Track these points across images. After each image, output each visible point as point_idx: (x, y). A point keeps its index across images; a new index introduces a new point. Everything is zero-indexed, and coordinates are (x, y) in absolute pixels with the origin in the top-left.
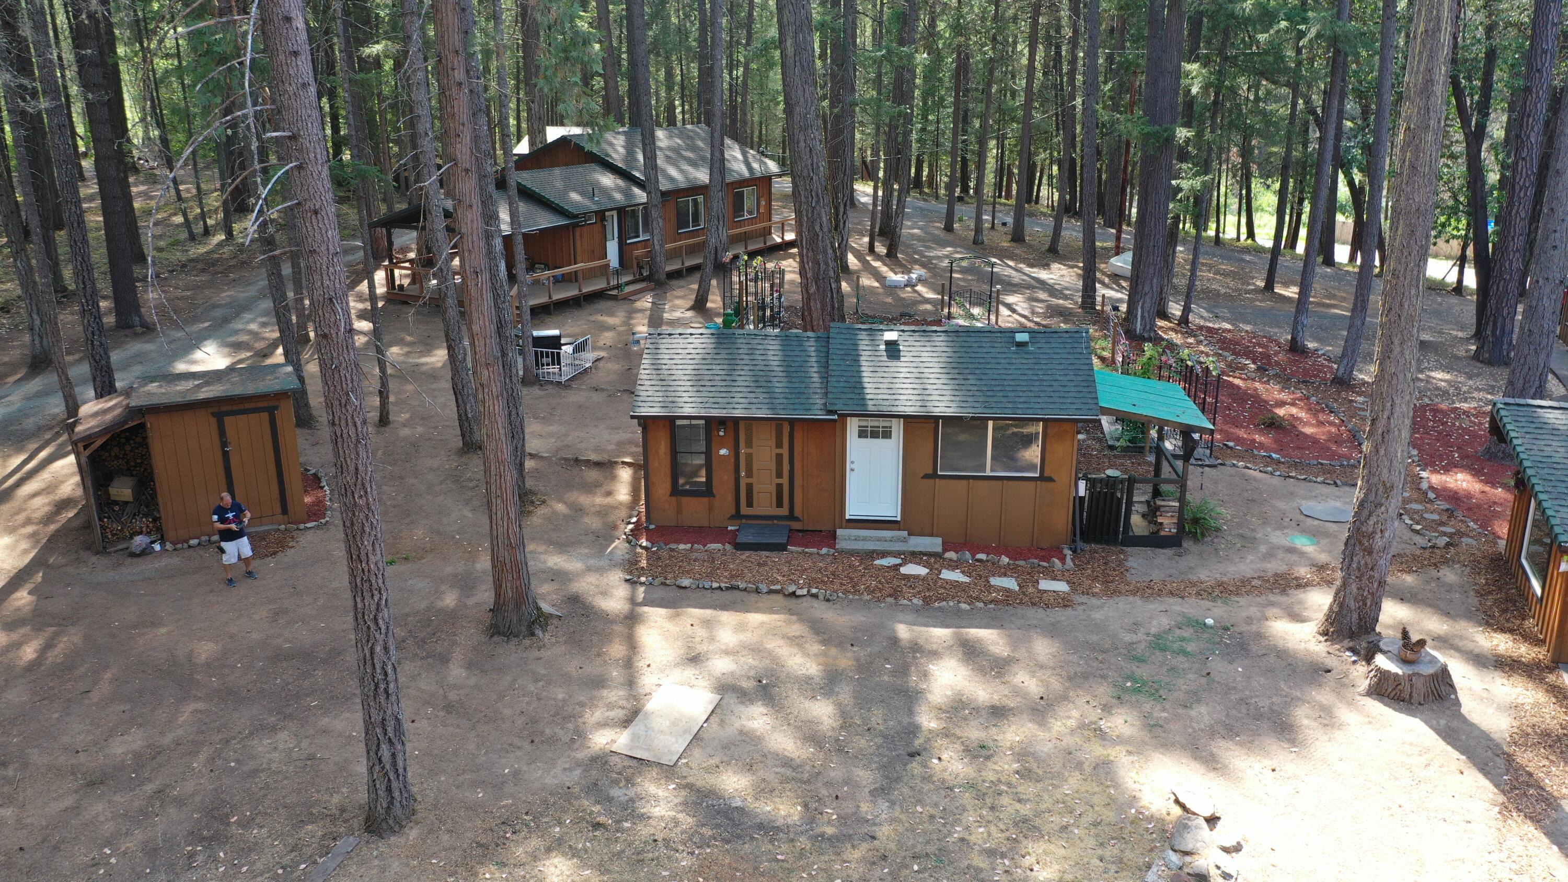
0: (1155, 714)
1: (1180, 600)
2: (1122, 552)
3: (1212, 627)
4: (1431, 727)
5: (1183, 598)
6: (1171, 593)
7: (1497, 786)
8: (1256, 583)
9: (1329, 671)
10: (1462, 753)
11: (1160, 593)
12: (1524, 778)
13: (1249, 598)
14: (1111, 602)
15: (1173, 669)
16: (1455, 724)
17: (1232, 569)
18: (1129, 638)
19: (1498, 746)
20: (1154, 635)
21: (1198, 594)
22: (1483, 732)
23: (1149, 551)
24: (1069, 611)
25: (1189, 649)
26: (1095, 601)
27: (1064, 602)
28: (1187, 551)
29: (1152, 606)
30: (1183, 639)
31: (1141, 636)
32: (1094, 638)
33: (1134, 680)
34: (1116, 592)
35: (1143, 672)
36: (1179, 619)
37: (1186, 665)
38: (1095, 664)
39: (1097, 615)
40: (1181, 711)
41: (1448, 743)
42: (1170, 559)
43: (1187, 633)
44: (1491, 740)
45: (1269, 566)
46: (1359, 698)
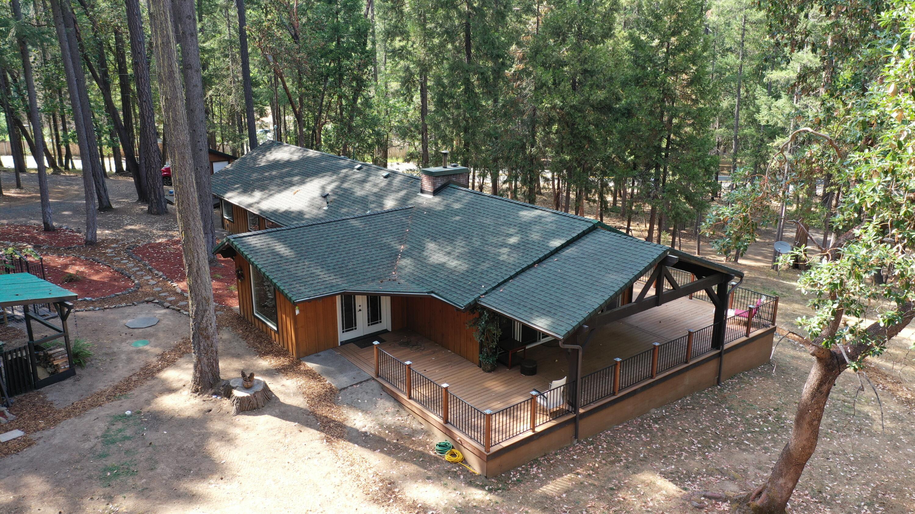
0: (138, 484)
1: (100, 408)
2: (39, 393)
3: (131, 416)
4: (275, 416)
5: (100, 405)
6: (92, 406)
7: (318, 430)
8: (134, 378)
9: (210, 411)
10: (295, 421)
11: (85, 409)
12: (325, 420)
13: (138, 388)
14: (58, 428)
15: (127, 452)
16: (283, 409)
17: (114, 376)
18: (87, 445)
19: (305, 410)
20: (102, 437)
21: (108, 399)
22: (295, 407)
23: (56, 386)
24: (35, 448)
25: (128, 435)
26: (46, 433)
27: (26, 443)
28: (80, 376)
29: (86, 419)
30: (120, 431)
31: (93, 441)
32: (65, 457)
33: (111, 470)
34: (56, 422)
35: (111, 461)
36: (109, 419)
37: (134, 445)
38: (78, 472)
39: (56, 441)
40: (151, 473)
41: (286, 420)
42: (73, 385)
43: (120, 425)
44: (301, 409)
45: (133, 365)
46: (234, 418)
